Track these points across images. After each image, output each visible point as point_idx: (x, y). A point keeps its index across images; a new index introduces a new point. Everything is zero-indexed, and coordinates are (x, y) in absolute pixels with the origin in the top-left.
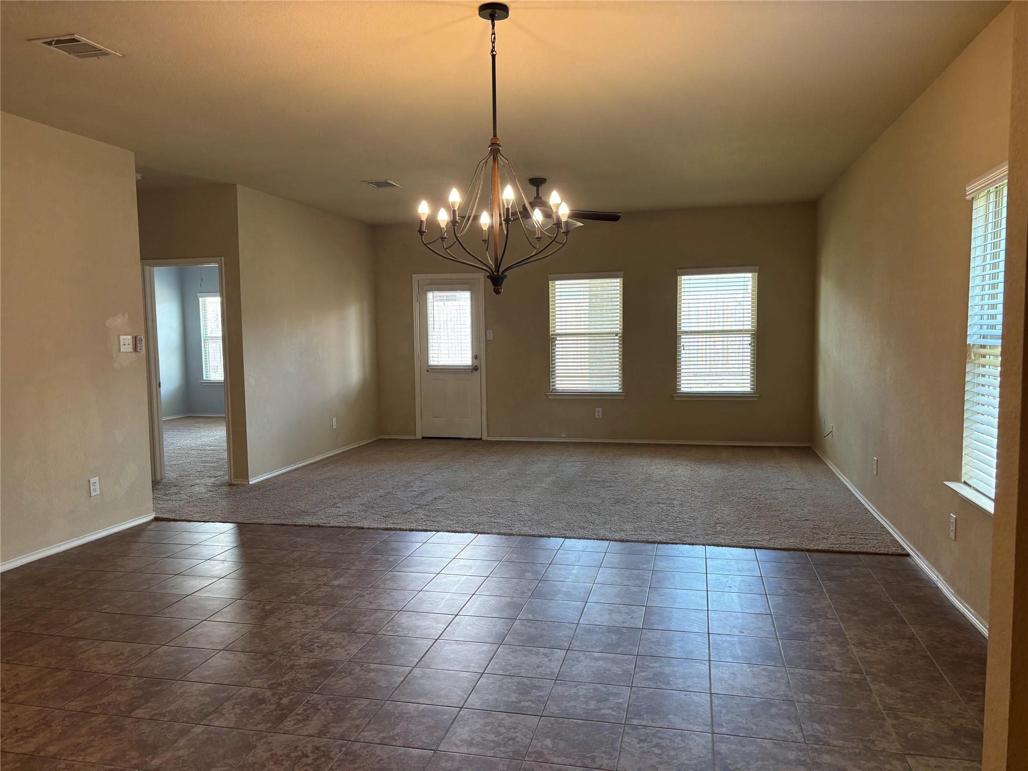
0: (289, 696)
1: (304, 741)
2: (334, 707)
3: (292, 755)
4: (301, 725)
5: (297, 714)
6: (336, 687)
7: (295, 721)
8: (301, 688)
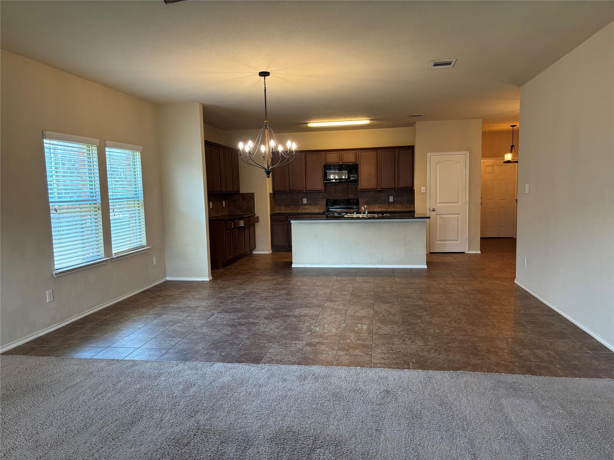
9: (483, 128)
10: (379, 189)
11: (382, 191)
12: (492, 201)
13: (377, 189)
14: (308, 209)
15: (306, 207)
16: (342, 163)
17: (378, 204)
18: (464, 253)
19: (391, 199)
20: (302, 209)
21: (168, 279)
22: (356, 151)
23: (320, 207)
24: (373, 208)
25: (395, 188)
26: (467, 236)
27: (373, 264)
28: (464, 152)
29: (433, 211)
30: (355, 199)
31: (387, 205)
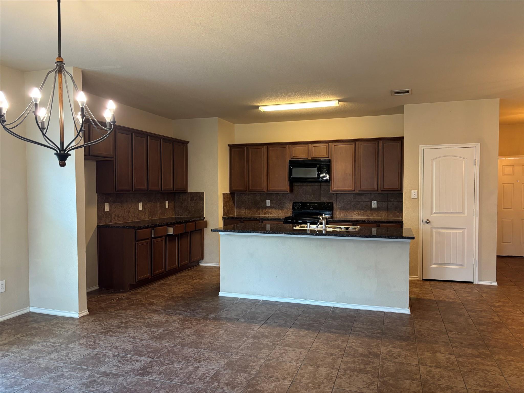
0: (214, 387)
1: (205, 365)
2: (191, 379)
3: (209, 360)
4: (207, 372)
5: (209, 377)
6: (189, 391)
7: (210, 373)
8: (208, 391)
9: (501, 114)
10: (357, 192)
11: (362, 193)
12: (512, 209)
13: (354, 191)
14: (272, 213)
15: (269, 211)
16: (311, 158)
17: (358, 210)
18: (471, 283)
19: (374, 204)
20: (266, 213)
21: (32, 309)
22: (329, 144)
23: (286, 211)
24: (351, 215)
25: (377, 191)
26: (477, 259)
27: (329, 301)
28: (473, 145)
29: (427, 223)
30: (327, 203)
31: (369, 212)
